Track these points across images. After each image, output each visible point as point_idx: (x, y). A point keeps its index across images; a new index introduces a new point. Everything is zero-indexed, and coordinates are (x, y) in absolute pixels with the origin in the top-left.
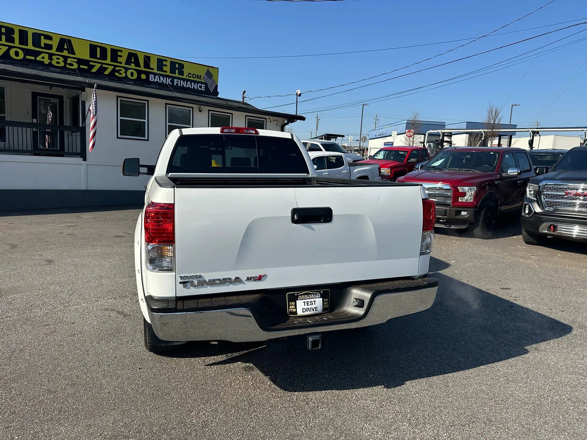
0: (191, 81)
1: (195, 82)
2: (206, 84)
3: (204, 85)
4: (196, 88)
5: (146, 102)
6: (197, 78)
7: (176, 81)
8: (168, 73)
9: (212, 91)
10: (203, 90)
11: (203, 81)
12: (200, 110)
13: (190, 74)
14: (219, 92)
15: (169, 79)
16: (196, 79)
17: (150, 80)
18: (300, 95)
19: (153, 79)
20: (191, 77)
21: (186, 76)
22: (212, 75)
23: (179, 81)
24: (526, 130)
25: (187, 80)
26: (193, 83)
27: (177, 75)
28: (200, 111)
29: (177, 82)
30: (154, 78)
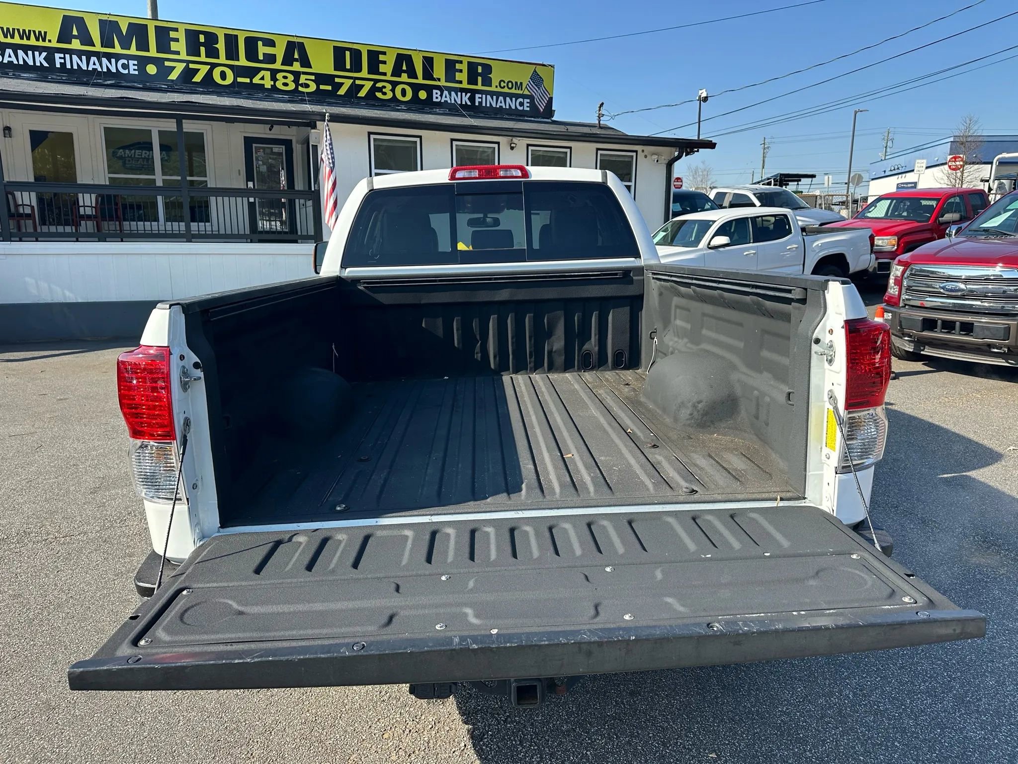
0: (505, 95)
1: (511, 96)
2: (531, 97)
3: (528, 101)
4: (514, 107)
5: (418, 140)
6: (516, 89)
7: (479, 98)
8: (465, 85)
9: (542, 110)
10: (526, 109)
11: (526, 92)
12: (512, 145)
13: (502, 83)
14: (555, 111)
15: (466, 95)
16: (513, 91)
17: (435, 100)
18: (706, 99)
20: (504, 87)
21: (497, 87)
22: (543, 80)
23: (484, 96)
25: (498, 94)
26: (508, 99)
27: (479, 87)
28: (512, 148)
29: (480, 100)
30: (441, 96)
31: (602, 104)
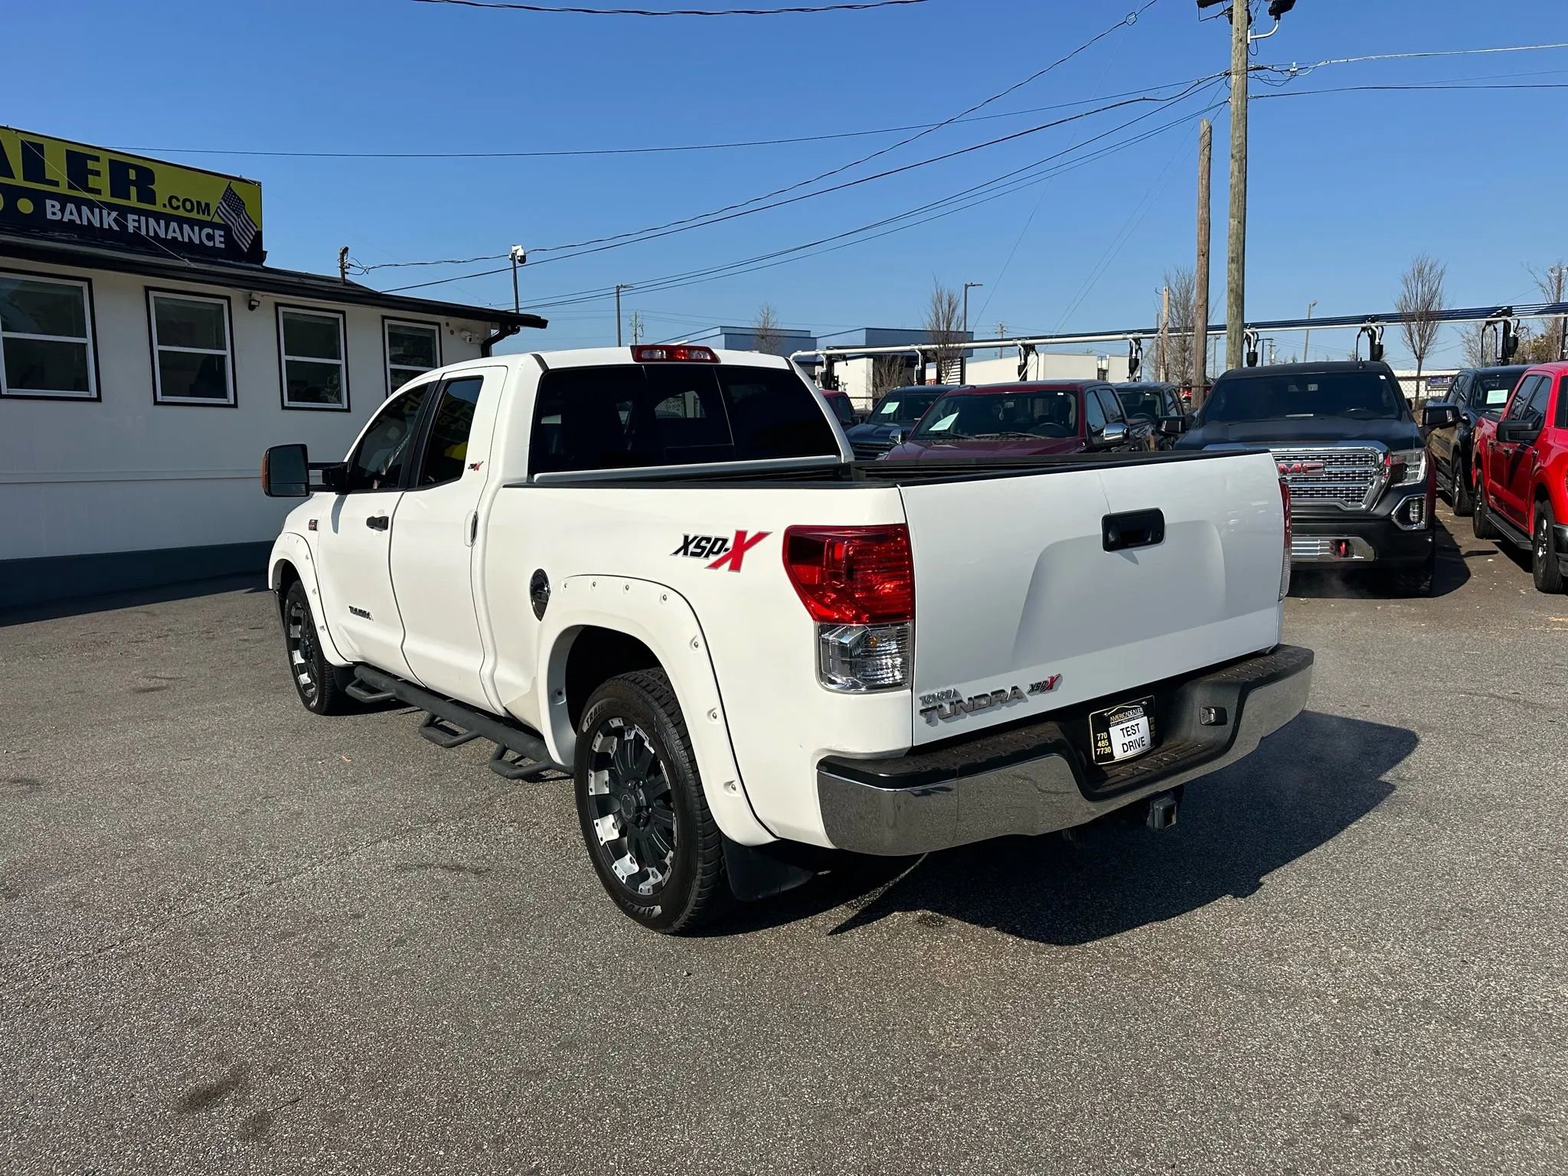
0: (181, 221)
1: (192, 223)
2: (227, 229)
3: (222, 233)
4: (197, 241)
5: (85, 285)
6: (198, 212)
7: (134, 220)
8: (106, 197)
9: (246, 251)
10: (218, 245)
11: (217, 220)
12: (253, 303)
13: (174, 201)
14: (266, 252)
15: (109, 214)
16: (194, 215)
17: (49, 216)
18: (523, 259)
19: (59, 214)
20: (178, 208)
21: (165, 206)
22: (243, 204)
23: (143, 219)
24: (1011, 343)
25: (168, 219)
26: (186, 227)
27: (133, 202)
28: (252, 308)
29: (136, 224)
30: (62, 210)
31: (346, 250)
